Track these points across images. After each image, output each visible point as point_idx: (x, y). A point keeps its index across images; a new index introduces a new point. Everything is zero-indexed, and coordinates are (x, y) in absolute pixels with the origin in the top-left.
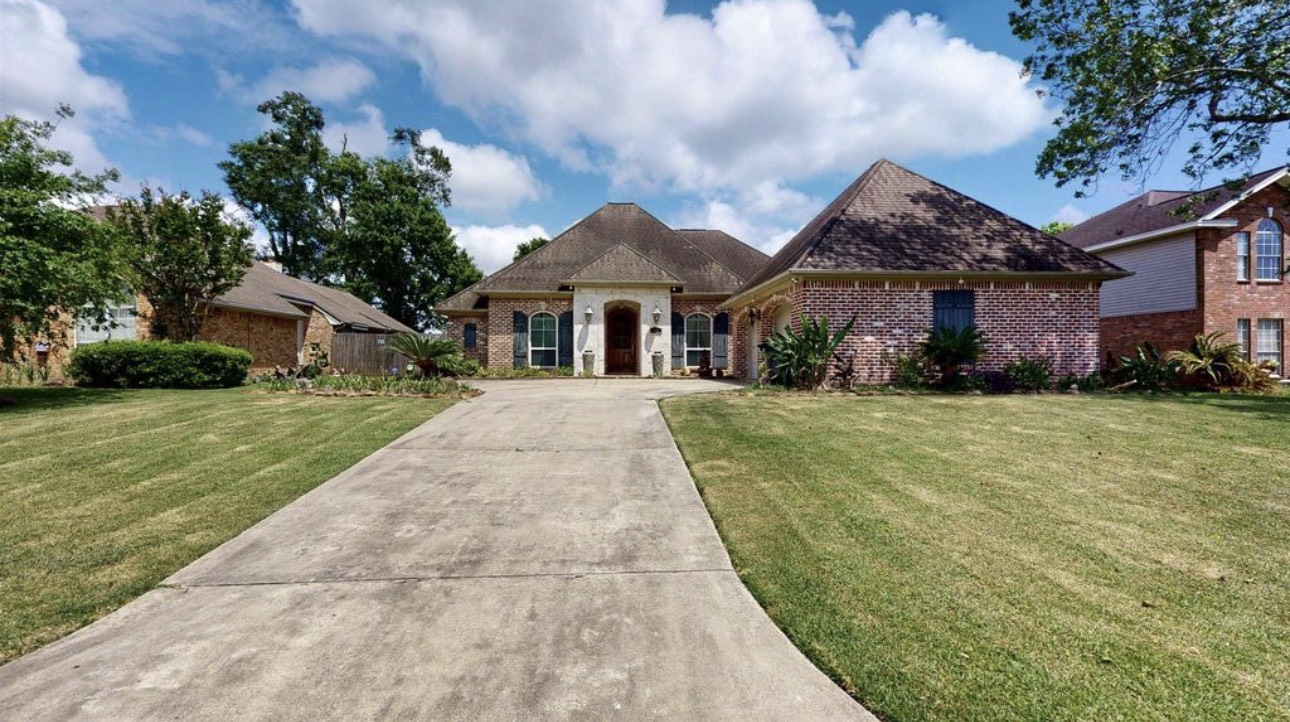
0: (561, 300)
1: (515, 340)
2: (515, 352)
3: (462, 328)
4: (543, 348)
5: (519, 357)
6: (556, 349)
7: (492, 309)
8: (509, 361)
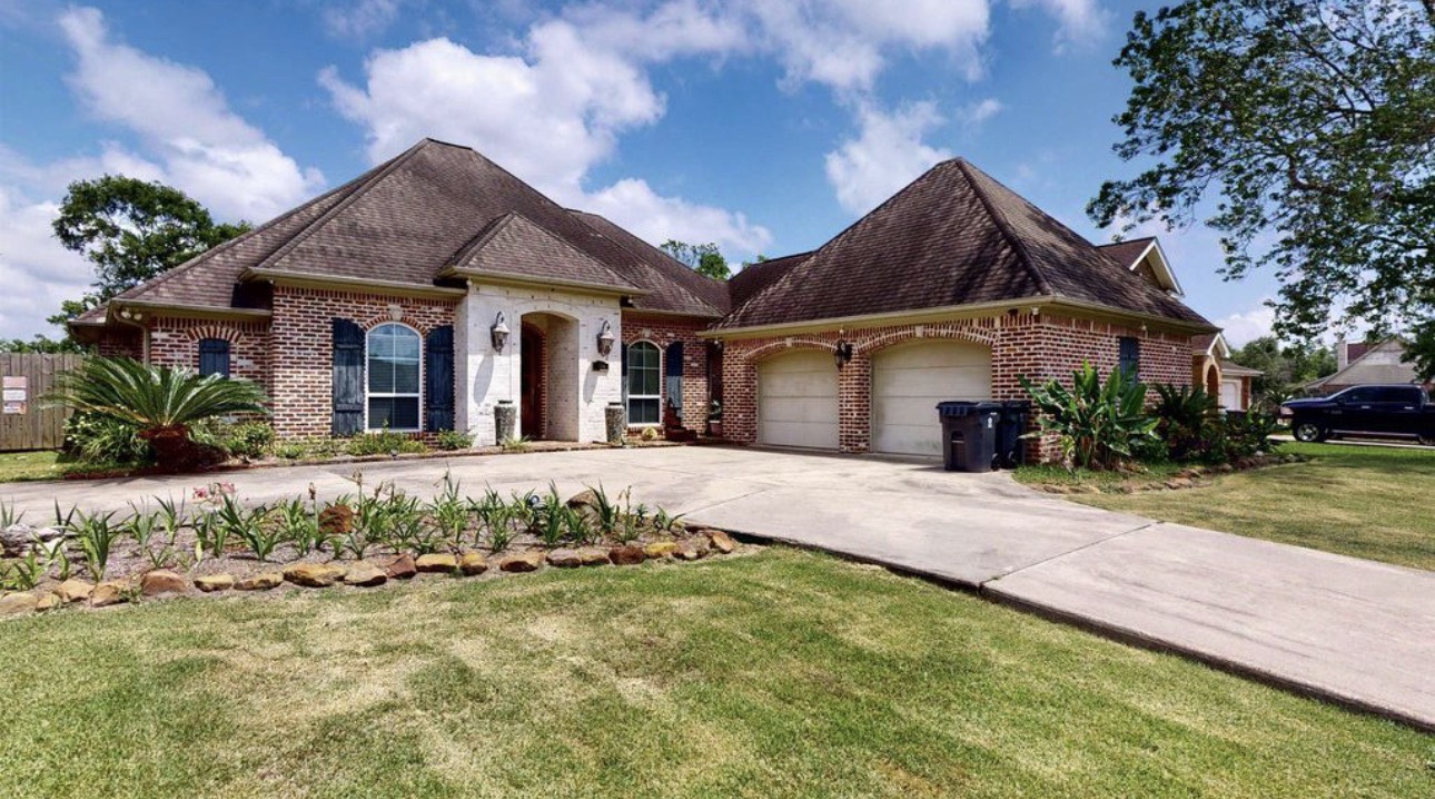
0: (432, 303)
1: (338, 378)
2: (336, 402)
3: (192, 347)
4: (393, 395)
5: (345, 417)
6: (420, 395)
7: (283, 311)
8: (323, 419)
